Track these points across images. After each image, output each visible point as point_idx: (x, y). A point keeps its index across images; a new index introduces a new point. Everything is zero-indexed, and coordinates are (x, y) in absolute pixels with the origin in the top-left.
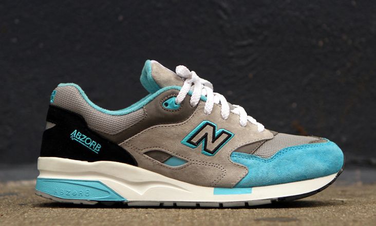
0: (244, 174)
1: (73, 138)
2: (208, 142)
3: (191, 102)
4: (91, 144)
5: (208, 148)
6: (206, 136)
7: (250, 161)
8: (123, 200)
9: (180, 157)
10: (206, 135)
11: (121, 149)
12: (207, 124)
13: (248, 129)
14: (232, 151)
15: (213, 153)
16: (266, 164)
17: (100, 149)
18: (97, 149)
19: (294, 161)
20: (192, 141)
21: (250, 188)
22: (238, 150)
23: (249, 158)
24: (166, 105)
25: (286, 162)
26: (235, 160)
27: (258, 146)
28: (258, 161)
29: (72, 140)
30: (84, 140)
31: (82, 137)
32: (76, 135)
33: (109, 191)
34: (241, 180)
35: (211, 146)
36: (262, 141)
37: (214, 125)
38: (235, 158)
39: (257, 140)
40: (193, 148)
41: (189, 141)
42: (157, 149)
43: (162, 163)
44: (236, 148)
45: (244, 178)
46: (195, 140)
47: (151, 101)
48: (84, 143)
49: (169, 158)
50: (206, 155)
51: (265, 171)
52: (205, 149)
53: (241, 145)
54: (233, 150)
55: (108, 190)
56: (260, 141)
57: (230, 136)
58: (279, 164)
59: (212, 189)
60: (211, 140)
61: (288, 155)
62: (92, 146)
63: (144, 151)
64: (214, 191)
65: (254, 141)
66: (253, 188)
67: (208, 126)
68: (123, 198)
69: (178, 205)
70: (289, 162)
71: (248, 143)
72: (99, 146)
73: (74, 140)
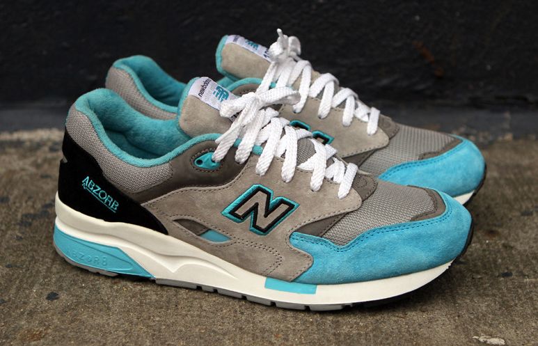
0: (307, 266)
1: (85, 186)
2: (258, 216)
3: (236, 158)
6: (255, 208)
7: (317, 248)
8: (148, 276)
9: (220, 231)
10: (257, 205)
11: (144, 211)
12: (259, 189)
13: (321, 196)
14: (291, 231)
15: (265, 231)
16: (339, 255)
17: (117, 207)
18: (114, 207)
19: (382, 250)
20: (237, 212)
21: (314, 286)
22: (302, 229)
23: (316, 242)
24: (200, 162)
25: (369, 253)
26: (296, 245)
27: (333, 223)
28: (327, 249)
29: (83, 189)
30: (98, 192)
33: (132, 263)
34: (301, 275)
35: (263, 222)
36: (341, 215)
37: (270, 191)
38: (296, 242)
39: (332, 214)
40: (238, 222)
41: (232, 212)
42: (190, 218)
43: (199, 235)
44: (299, 226)
45: (304, 272)
46: (240, 212)
47: (179, 155)
48: (98, 196)
49: (207, 231)
50: (256, 233)
51: (337, 265)
52: (255, 225)
53: (307, 222)
54: (295, 229)
56: (336, 216)
57: (291, 207)
58: (357, 256)
59: (264, 279)
60: (263, 214)
61: (374, 241)
62: (108, 202)
63: (174, 218)
64: (266, 282)
65: (327, 216)
66: (318, 286)
67: (259, 192)
68: (149, 274)
69: (219, 291)
70: (374, 252)
71: (317, 219)
72: (116, 203)
73: (86, 189)
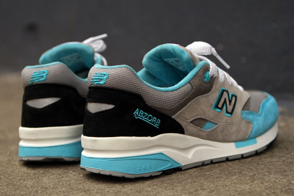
0: (251, 128)
1: (137, 116)
2: (227, 105)
4: (152, 120)
5: (228, 110)
6: (225, 101)
9: (213, 121)
10: (225, 99)
12: (224, 90)
14: (241, 111)
15: (231, 113)
17: (160, 124)
18: (158, 124)
24: (205, 78)
26: (244, 117)
28: (255, 116)
29: (136, 119)
30: (146, 117)
31: (144, 115)
32: (139, 114)
33: (170, 160)
35: (230, 109)
36: (249, 99)
37: (227, 90)
40: (220, 112)
42: (199, 117)
43: (201, 128)
44: (242, 107)
47: (195, 76)
48: (147, 120)
49: (206, 123)
50: (228, 116)
52: (227, 112)
55: (168, 159)
62: (154, 122)
63: (191, 120)
64: (236, 145)
66: (256, 138)
67: (225, 92)
68: (179, 164)
69: (214, 161)
72: (159, 121)
73: (138, 118)
